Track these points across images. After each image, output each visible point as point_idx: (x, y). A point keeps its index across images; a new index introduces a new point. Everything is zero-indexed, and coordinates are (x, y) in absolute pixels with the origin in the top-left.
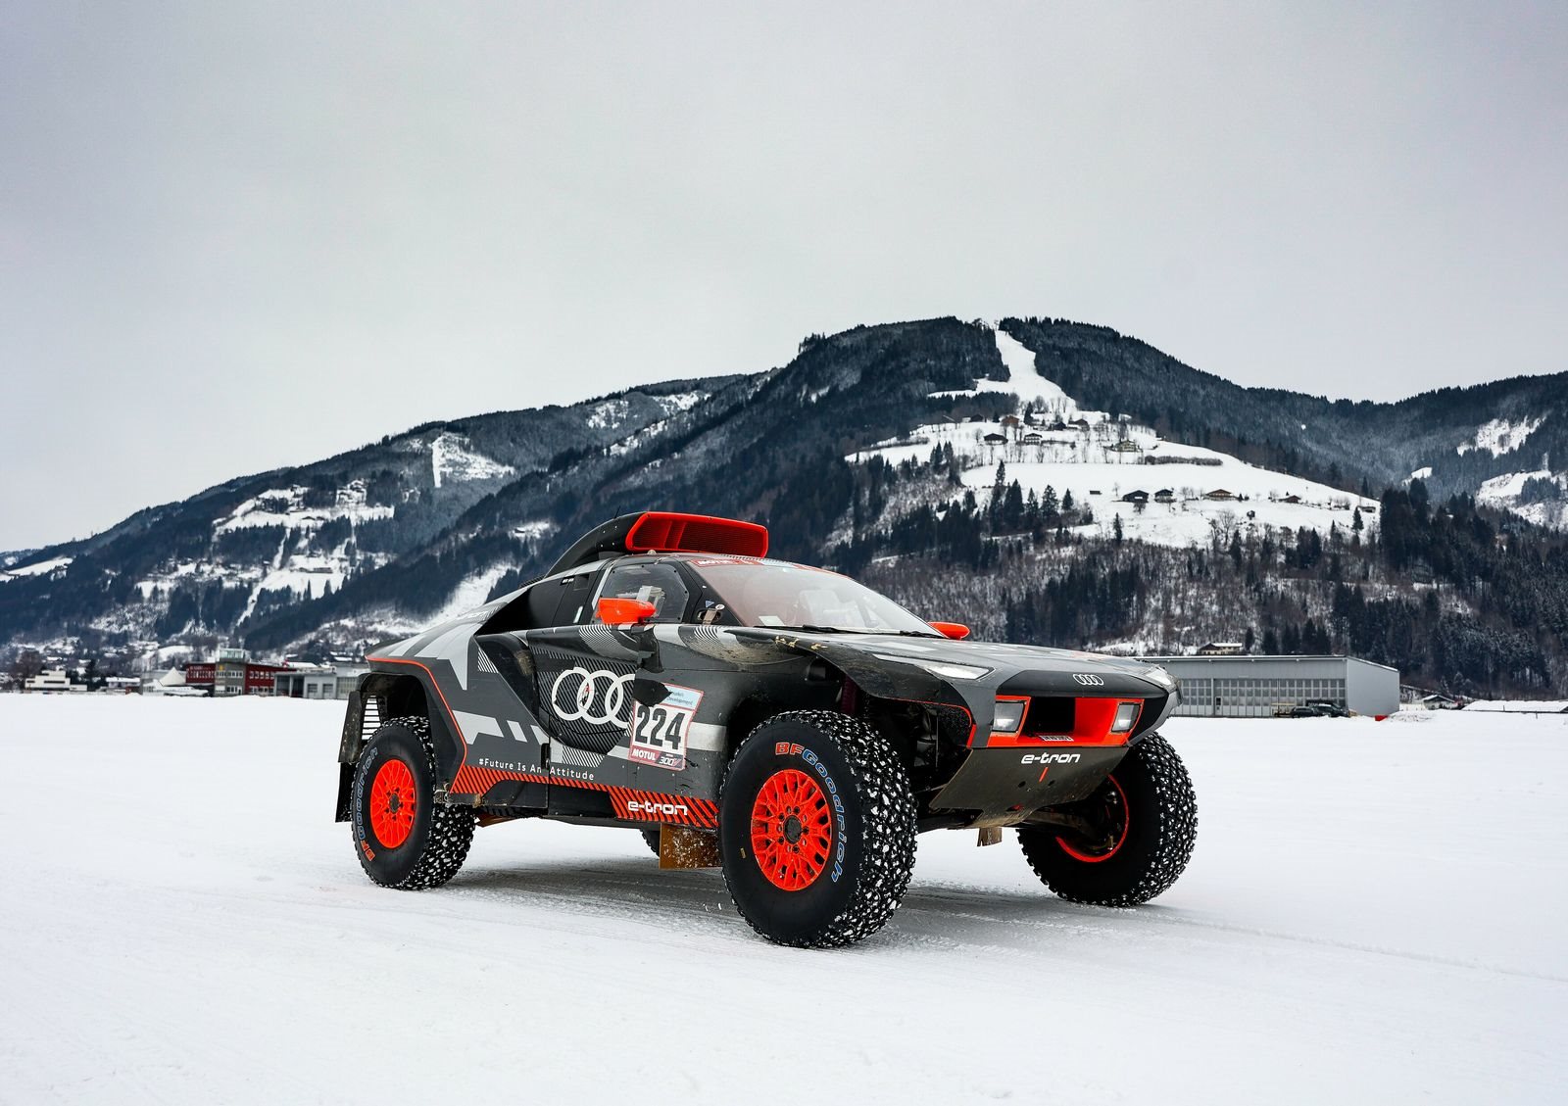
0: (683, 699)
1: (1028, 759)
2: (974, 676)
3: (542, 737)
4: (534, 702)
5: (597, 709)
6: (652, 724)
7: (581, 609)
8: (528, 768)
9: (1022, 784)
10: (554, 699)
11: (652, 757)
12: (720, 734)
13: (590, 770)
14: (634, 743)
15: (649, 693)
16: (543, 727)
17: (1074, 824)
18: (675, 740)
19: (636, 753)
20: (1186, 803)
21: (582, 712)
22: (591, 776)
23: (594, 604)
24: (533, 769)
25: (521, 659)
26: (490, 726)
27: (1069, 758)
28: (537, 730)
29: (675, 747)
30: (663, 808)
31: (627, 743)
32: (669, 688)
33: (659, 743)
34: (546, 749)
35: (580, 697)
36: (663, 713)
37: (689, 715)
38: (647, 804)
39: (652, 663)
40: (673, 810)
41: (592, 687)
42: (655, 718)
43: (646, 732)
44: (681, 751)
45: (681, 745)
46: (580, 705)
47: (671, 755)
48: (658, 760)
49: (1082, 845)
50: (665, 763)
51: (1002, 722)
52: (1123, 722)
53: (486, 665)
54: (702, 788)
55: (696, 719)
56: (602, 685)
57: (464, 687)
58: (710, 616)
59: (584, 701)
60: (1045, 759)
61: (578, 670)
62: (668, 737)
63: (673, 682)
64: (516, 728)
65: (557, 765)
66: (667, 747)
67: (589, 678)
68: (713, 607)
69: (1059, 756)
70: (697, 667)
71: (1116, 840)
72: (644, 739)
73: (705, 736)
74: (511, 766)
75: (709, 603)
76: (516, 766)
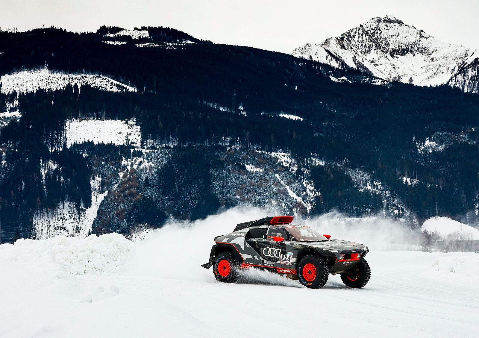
0: (290, 254)
1: (344, 263)
2: (337, 252)
3: (262, 259)
4: (259, 253)
5: (272, 254)
6: (285, 258)
7: (264, 235)
8: (259, 264)
9: (343, 267)
10: (264, 252)
11: (285, 263)
12: (296, 259)
13: (272, 265)
14: (281, 261)
15: (284, 253)
16: (262, 257)
17: (351, 274)
18: (289, 261)
19: (282, 262)
20: (369, 271)
21: (269, 255)
22: (273, 266)
23: (267, 234)
24: (260, 264)
25: (256, 245)
26: (250, 257)
27: (350, 262)
28: (261, 258)
29: (289, 262)
30: (287, 271)
31: (280, 261)
32: (288, 252)
33: (286, 261)
34: (263, 261)
35: (269, 253)
36: (287, 256)
37: (291, 257)
38: (284, 270)
39: (285, 248)
40: (289, 271)
41: (271, 251)
42: (285, 257)
43: (284, 259)
44: (290, 262)
45: (290, 261)
46: (269, 254)
47: (288, 263)
48: (286, 263)
49: (352, 277)
50: (287, 264)
51: (341, 258)
52: (359, 256)
53: (248, 245)
54: (294, 268)
55: (293, 257)
56: (273, 250)
57: (243, 249)
58: (291, 239)
59: (270, 253)
60: (346, 263)
61: (268, 248)
62: (288, 260)
63: (288, 251)
64: (256, 258)
65: (265, 264)
66: (288, 261)
67: (270, 249)
68: (292, 237)
69: (349, 262)
70: (292, 248)
71: (357, 277)
72: (283, 260)
73: (294, 260)
74: (255, 264)
75: (291, 237)
76: (256, 264)
